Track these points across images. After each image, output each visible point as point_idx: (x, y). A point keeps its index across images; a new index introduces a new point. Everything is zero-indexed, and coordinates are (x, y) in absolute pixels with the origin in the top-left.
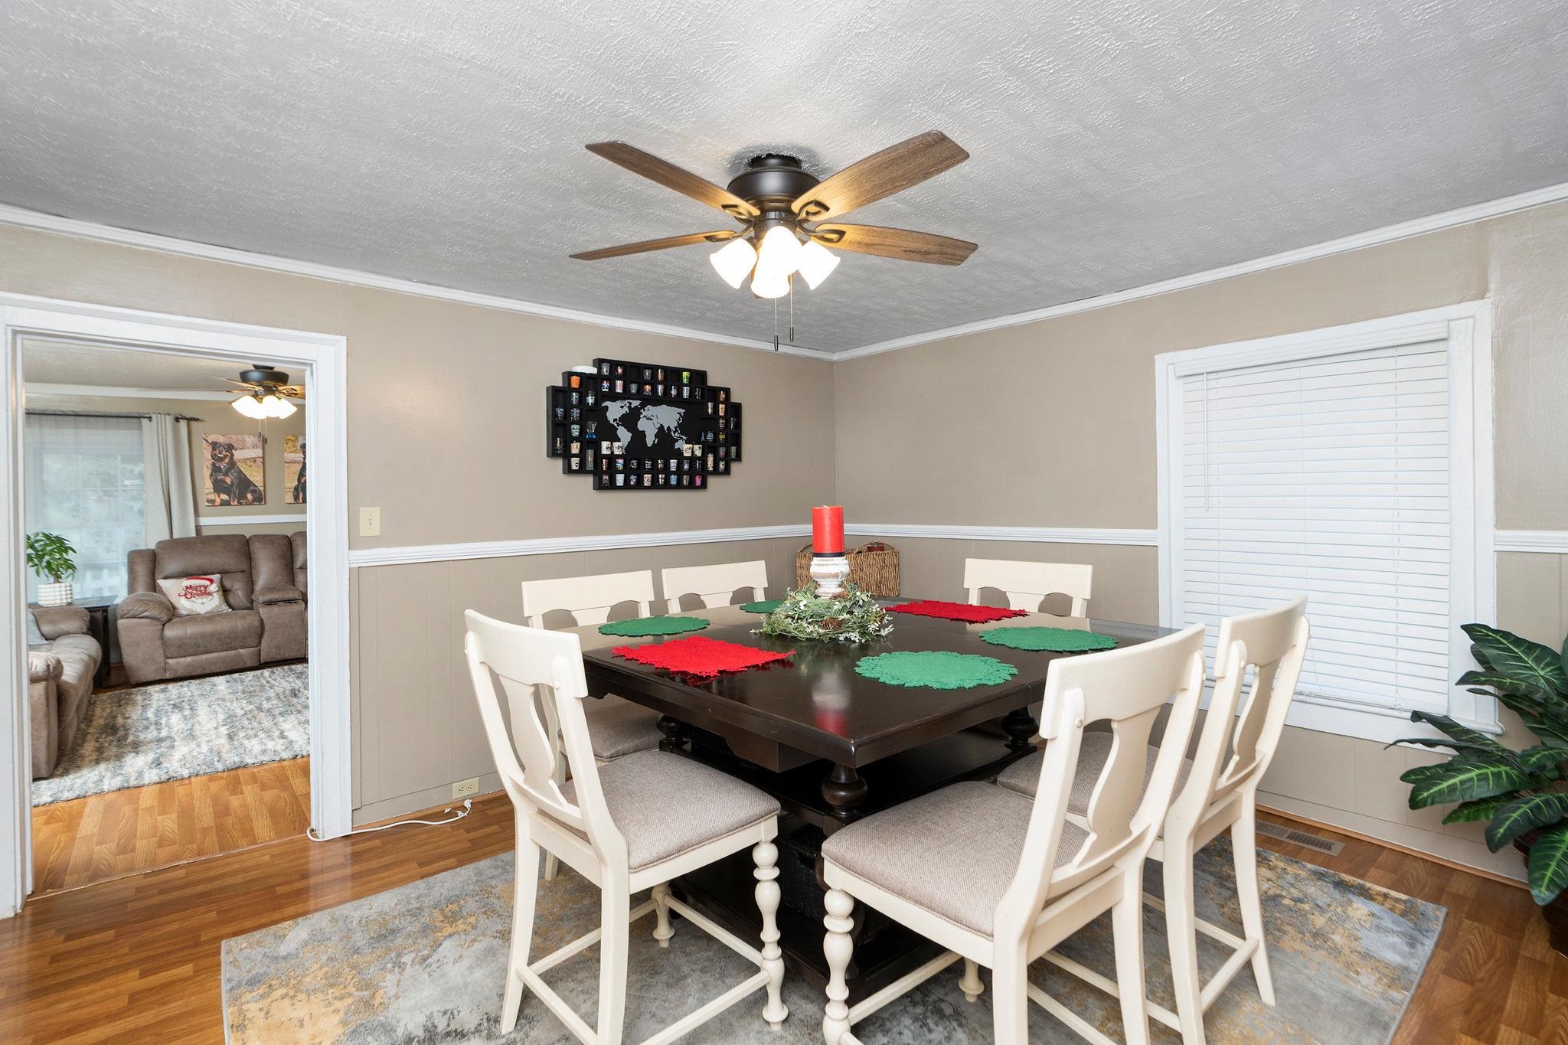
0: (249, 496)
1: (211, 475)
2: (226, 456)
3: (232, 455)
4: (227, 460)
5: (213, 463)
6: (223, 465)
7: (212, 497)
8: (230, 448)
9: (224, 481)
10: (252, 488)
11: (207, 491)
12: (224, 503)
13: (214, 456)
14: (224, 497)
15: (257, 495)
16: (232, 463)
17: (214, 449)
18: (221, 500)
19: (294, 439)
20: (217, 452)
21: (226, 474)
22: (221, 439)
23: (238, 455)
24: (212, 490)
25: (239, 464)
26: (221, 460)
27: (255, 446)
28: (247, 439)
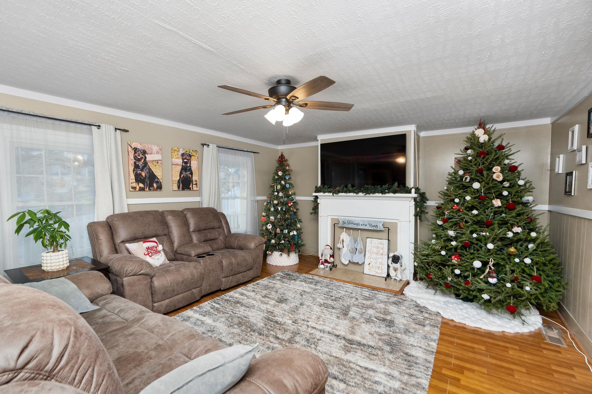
0: (155, 185)
1: (134, 170)
2: (142, 158)
3: (146, 158)
4: (142, 161)
5: (135, 162)
6: (140, 164)
7: (134, 185)
8: (144, 152)
9: (140, 174)
10: (156, 180)
11: (131, 181)
12: (142, 189)
13: (135, 157)
14: (141, 185)
15: (159, 185)
16: (146, 164)
17: (135, 153)
18: (140, 187)
19: (177, 150)
20: (137, 155)
21: (142, 170)
22: (139, 147)
23: (149, 157)
24: (134, 181)
25: (150, 164)
26: (139, 160)
27: (158, 153)
28: (154, 148)
